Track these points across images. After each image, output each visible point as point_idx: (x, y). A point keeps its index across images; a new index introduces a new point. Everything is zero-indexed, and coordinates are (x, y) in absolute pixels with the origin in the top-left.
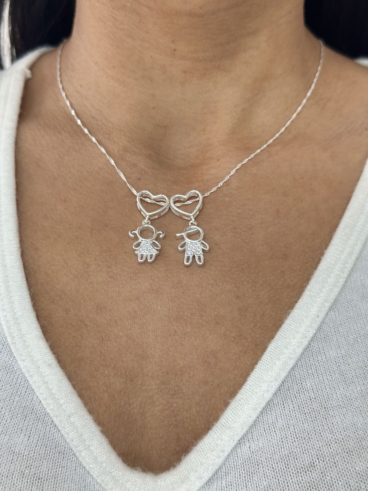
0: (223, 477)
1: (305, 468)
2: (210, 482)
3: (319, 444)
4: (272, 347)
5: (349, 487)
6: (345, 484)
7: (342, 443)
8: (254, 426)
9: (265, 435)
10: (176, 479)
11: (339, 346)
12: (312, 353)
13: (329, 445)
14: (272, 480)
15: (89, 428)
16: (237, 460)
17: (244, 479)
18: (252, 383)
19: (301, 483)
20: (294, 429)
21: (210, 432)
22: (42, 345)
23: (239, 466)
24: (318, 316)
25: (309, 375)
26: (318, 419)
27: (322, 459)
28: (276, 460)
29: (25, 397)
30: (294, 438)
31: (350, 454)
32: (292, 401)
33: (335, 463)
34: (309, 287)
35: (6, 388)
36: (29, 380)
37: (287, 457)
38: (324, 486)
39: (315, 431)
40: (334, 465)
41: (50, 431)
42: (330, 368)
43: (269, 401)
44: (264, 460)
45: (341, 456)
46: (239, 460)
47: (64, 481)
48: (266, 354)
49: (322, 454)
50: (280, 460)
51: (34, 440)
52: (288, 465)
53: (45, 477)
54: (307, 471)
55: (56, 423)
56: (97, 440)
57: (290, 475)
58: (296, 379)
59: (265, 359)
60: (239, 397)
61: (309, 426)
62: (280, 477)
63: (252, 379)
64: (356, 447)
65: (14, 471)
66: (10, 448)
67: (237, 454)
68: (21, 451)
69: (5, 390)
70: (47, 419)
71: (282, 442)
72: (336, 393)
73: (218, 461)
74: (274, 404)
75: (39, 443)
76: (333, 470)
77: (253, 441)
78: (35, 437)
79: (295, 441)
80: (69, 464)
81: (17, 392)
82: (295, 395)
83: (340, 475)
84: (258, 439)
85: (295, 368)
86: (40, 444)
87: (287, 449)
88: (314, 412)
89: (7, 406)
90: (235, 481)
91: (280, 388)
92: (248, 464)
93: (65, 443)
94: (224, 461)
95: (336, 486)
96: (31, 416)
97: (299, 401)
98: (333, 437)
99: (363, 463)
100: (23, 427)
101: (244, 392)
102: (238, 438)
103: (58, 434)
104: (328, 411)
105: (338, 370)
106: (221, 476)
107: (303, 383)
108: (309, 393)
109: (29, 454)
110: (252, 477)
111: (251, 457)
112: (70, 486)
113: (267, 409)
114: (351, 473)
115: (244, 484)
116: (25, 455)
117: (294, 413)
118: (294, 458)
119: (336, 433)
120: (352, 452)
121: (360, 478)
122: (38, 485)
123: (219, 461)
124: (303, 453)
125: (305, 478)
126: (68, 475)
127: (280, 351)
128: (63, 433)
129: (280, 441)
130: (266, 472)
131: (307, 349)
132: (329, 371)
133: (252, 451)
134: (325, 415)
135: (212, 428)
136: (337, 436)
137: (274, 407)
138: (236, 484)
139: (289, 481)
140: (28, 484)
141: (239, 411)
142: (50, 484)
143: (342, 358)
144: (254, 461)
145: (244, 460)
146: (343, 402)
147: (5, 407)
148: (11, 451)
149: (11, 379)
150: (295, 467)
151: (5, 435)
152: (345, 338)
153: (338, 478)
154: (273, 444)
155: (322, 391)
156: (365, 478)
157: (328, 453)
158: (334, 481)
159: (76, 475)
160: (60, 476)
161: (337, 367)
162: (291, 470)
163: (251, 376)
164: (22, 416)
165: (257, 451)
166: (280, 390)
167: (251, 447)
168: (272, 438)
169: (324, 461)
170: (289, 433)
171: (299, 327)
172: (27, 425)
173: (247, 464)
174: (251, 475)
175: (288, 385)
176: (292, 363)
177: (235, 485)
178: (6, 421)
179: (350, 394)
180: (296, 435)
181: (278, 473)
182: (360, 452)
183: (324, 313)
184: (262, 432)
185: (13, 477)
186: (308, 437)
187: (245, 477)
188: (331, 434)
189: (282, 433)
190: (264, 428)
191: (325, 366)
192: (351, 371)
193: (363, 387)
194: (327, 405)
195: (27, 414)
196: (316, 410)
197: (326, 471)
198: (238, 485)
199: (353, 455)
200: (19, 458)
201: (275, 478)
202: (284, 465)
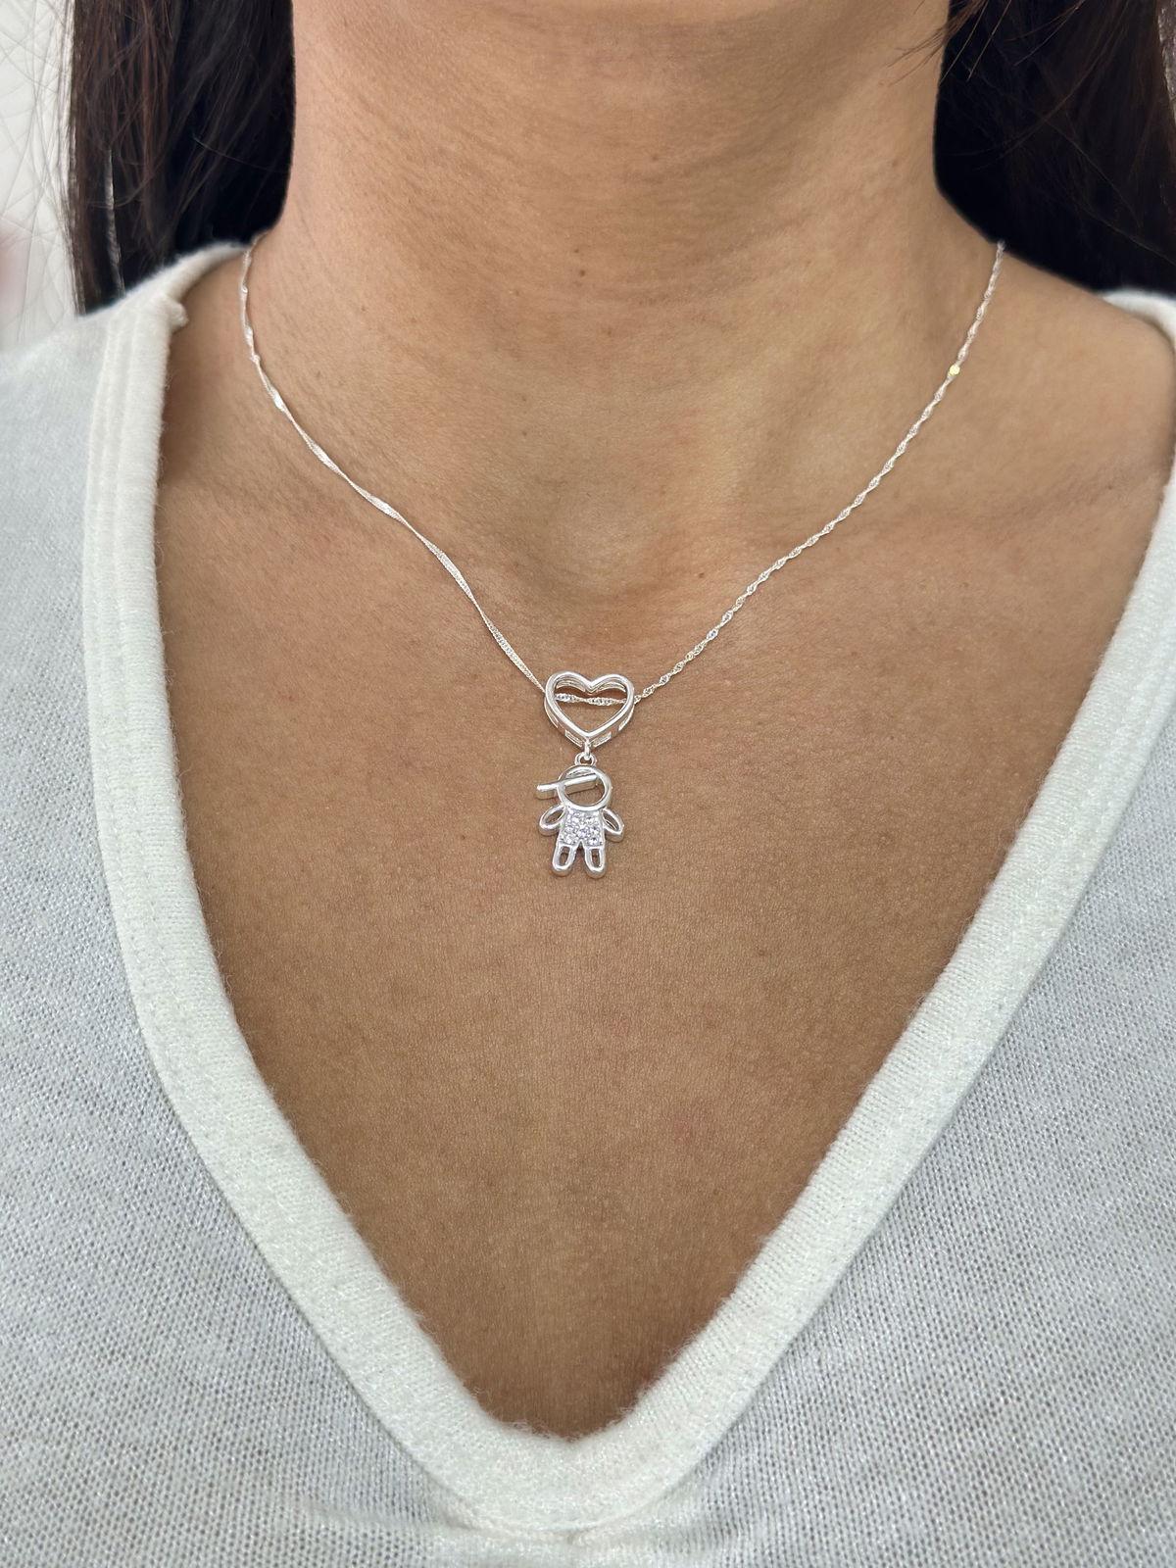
0: (750, 1444)
1: (969, 1419)
2: (715, 1458)
3: (1003, 1353)
4: (875, 1094)
5: (1088, 1467)
6: (1078, 1461)
7: (1067, 1350)
8: (829, 1304)
9: (860, 1329)
10: (624, 1449)
11: (1057, 1086)
12: (985, 1108)
13: (1033, 1356)
14: (882, 1450)
15: (387, 1316)
16: (785, 1396)
17: (808, 1447)
18: (824, 1189)
19: (959, 1457)
20: (939, 1313)
21: (712, 1322)
22: (255, 1095)
23: (792, 1412)
24: (1000, 1007)
25: (976, 1168)
26: (1000, 1285)
27: (1015, 1394)
28: (891, 1395)
29: (213, 1234)
30: (938, 1337)
31: (1089, 1381)
32: (931, 1238)
33: (1048, 1405)
34: (974, 929)
35: (161, 1210)
36: (222, 1188)
37: (919, 1387)
38: (1022, 1465)
39: (993, 1318)
40: (1048, 1411)
41: (283, 1325)
42: (1032, 1147)
43: (869, 1237)
44: (860, 1395)
45: (1064, 1387)
46: (793, 1396)
47: (327, 1459)
48: (860, 1112)
49: (1013, 1381)
50: (903, 1397)
51: (245, 1349)
52: (923, 1408)
53: (274, 1448)
54: (975, 1426)
55: (301, 1303)
56: (411, 1349)
57: (931, 1437)
58: (941, 1177)
59: (859, 1123)
60: (788, 1227)
61: (976, 1304)
62: (904, 1442)
63: (824, 1179)
64: (1102, 1363)
65: (193, 1433)
66: (182, 1372)
67: (786, 1379)
68: (210, 1379)
69: (159, 1218)
70: (276, 1293)
71: (906, 1347)
72: (1049, 1216)
73: (736, 1400)
74: (882, 1246)
75: (256, 1356)
76: (1044, 1423)
77: (829, 1345)
78: (247, 1341)
79: (940, 1346)
80: (337, 1411)
81: (192, 1222)
82: (939, 1220)
83: (1063, 1437)
84: (841, 1341)
85: (938, 1149)
86: (260, 1361)
87: (919, 1367)
88: (991, 1266)
89: (167, 1260)
90: (784, 1452)
91: (897, 1202)
92: (817, 1408)
93: (324, 1355)
94: (753, 1399)
95: (1055, 1467)
96: (232, 1285)
97: (951, 1238)
98: (1042, 1334)
99: (1124, 1404)
100: (212, 1315)
101: (801, 1214)
102: (789, 1338)
103: (306, 1333)
104: (1028, 1264)
105: (1054, 1154)
106: (744, 1441)
107: (961, 1190)
108: (976, 1217)
109: (231, 1388)
110: (829, 1440)
111: (825, 1387)
112: (342, 1471)
113: (865, 1261)
114: (1094, 1433)
115: (809, 1460)
116: (220, 1388)
117: (936, 1271)
118: (939, 1391)
119: (1048, 1324)
120: (1093, 1375)
121: (1118, 1445)
122: (257, 1469)
123: (739, 1400)
124: (964, 1377)
125: (970, 1444)
126: (335, 1441)
127: (897, 1103)
128: (320, 1330)
129: (900, 1346)
130: (866, 1430)
131: (970, 1096)
132: (1029, 1156)
133: (825, 1372)
134: (1019, 1276)
135: (717, 1315)
136: (1052, 1333)
137: (884, 1253)
138: (786, 1461)
139: (929, 1452)
140: (233, 1467)
141: (789, 1265)
142: (289, 1466)
143: (1065, 1121)
144: (831, 1401)
145: (805, 1398)
146: (1068, 1238)
147: (163, 1263)
148: (183, 1380)
149: (174, 1185)
150: (943, 1414)
151: (167, 1337)
152: (1073, 1066)
153: (1057, 1444)
154: (881, 1354)
155: (1011, 1209)
156: (1129, 1445)
157: (1030, 1376)
158: (1047, 1451)
159: (357, 1443)
160: (315, 1446)
161: (1052, 1145)
162: (931, 1424)
163: (820, 1171)
164: (208, 1284)
165: (840, 1371)
166: (898, 1208)
167: (823, 1363)
168: (878, 1337)
169: (1019, 1399)
170: (924, 1324)
171: (949, 1038)
172: (222, 1308)
173: (814, 1408)
174: (826, 1437)
175: (919, 1193)
176: (930, 1135)
177: (783, 1464)
178: (168, 1299)
179: (1085, 1217)
180: (943, 1330)
181: (898, 1430)
182: (1114, 1375)
183: (1017, 998)
184: (851, 1322)
185: (192, 1450)
186: (974, 1336)
187: (809, 1442)
188: (1036, 1326)
189: (905, 1325)
190: (857, 1311)
191: (1019, 1142)
192: (1088, 1155)
193: (1120, 1200)
194: (1024, 1249)
195: (221, 1280)
196: (996, 1261)
197: (1025, 1427)
198: (793, 1463)
199: (1096, 1384)
200: (207, 1398)
201: (891, 1445)
202: (913, 1410)
